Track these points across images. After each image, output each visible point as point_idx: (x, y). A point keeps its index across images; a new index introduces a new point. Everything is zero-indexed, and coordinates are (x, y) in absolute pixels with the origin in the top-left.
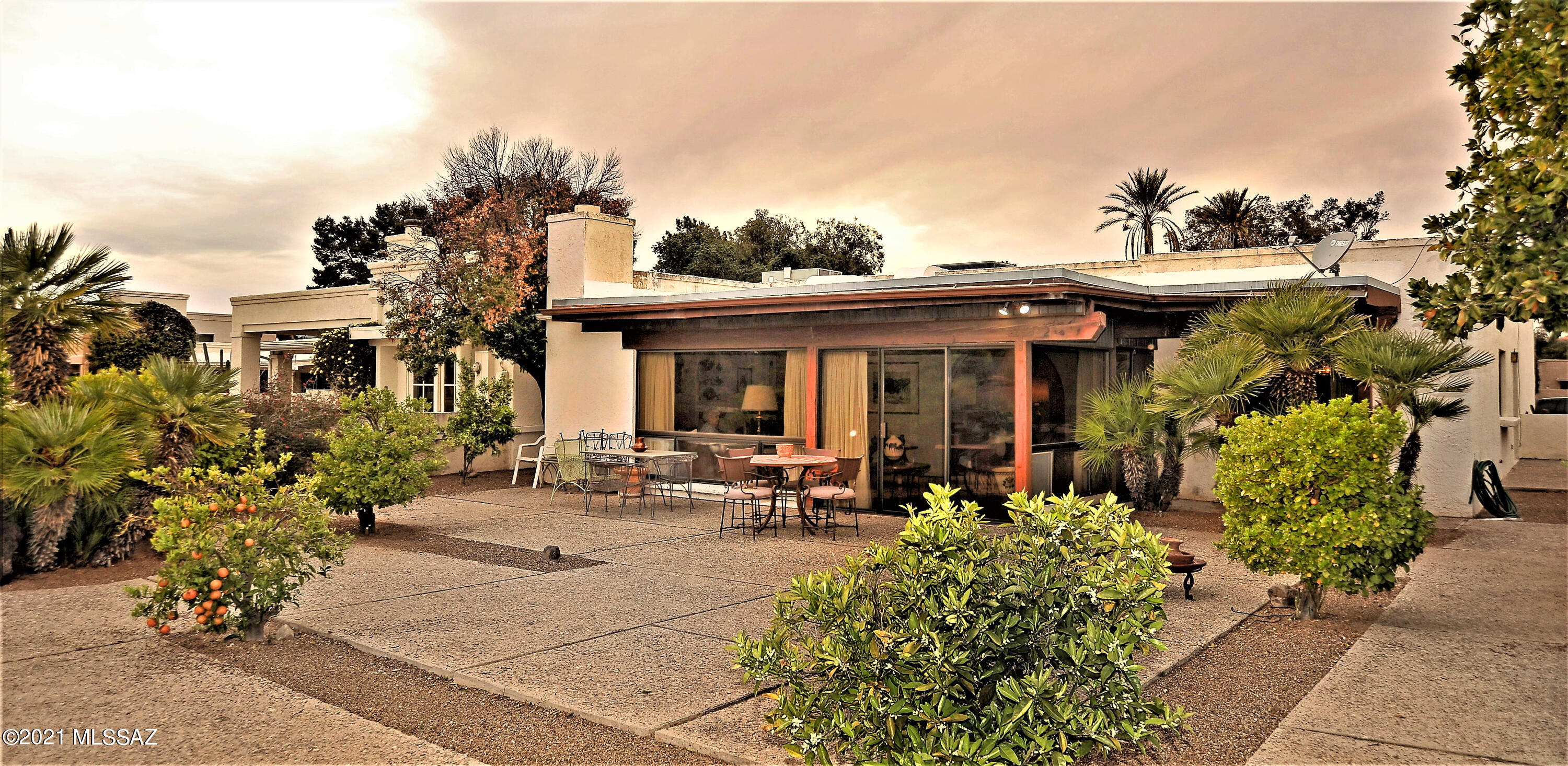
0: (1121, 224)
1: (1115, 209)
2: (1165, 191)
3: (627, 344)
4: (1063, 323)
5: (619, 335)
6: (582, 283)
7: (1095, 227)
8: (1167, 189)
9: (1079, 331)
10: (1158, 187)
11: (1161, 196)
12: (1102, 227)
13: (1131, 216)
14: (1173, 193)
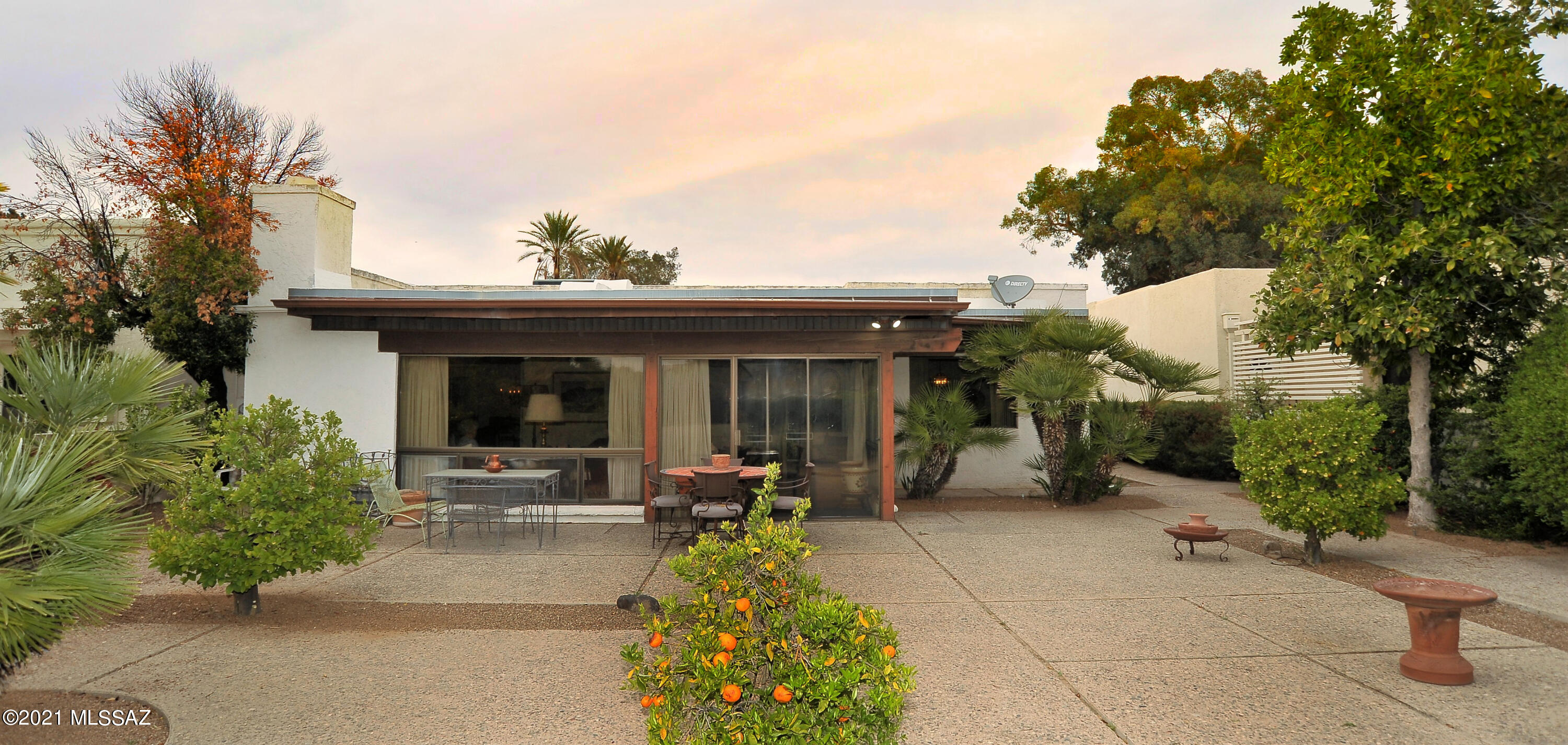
0: (536, 257)
1: (533, 244)
2: (573, 232)
3: (383, 347)
4: (927, 337)
5: (374, 336)
6: (313, 271)
7: (519, 257)
8: (575, 231)
9: (943, 344)
10: (569, 226)
11: (570, 236)
12: (523, 258)
13: (546, 250)
14: (580, 233)
